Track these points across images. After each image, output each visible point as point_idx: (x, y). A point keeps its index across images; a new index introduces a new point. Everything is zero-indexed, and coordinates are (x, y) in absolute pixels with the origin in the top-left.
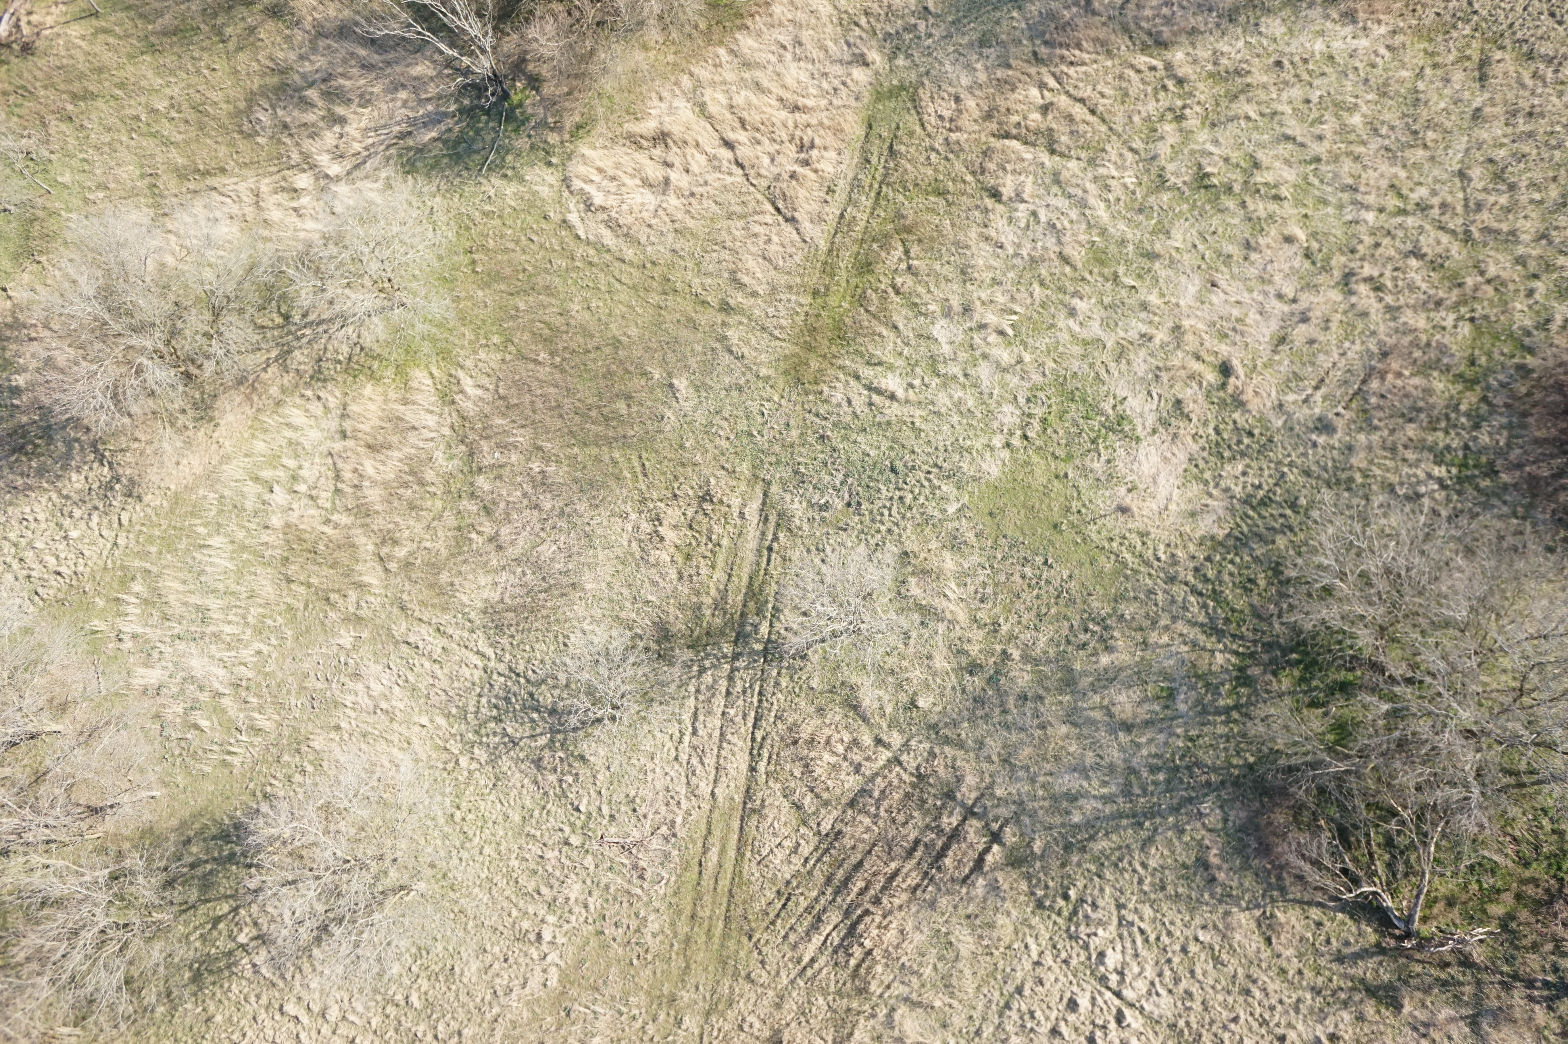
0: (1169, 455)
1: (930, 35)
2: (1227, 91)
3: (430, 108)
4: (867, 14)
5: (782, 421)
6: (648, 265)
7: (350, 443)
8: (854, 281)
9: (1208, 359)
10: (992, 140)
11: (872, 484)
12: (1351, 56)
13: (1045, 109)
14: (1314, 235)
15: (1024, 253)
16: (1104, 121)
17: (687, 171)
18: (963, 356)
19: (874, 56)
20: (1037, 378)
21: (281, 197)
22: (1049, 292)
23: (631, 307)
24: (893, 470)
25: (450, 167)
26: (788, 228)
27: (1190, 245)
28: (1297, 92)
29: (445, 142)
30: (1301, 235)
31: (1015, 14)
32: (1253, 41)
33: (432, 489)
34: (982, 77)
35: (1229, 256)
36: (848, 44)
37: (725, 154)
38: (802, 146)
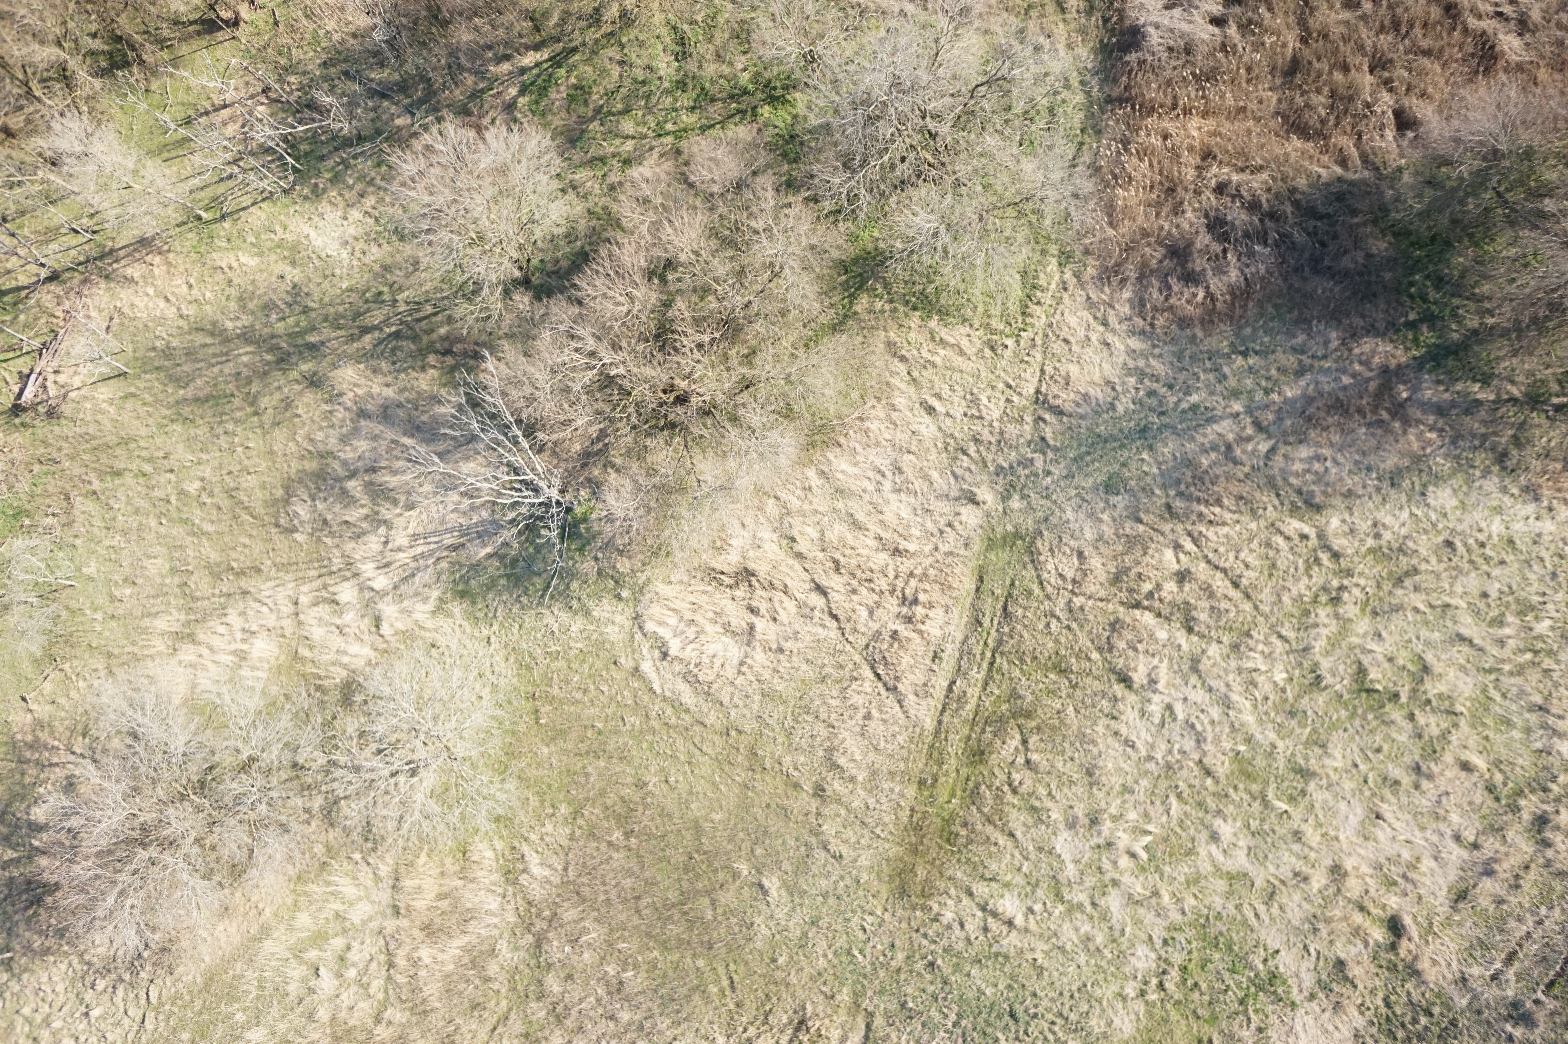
0: (1331, 1028)
1: (1049, 473)
2: (1390, 573)
3: (485, 514)
4: (976, 441)
5: (887, 940)
6: (733, 733)
7: (404, 923)
8: (964, 771)
9: (1374, 911)
10: (1121, 609)
11: (989, 1030)
12: (1535, 542)
13: (1182, 577)
14: (1497, 763)
15: (1159, 756)
16: (1248, 596)
17: (775, 619)
18: (1090, 881)
19: (985, 494)
20: (1175, 916)
21: (323, 610)
22: (1188, 808)
23: (715, 785)
24: (1012, 1015)
25: (507, 588)
26: (890, 701)
27: (1350, 763)
28: (1473, 582)
29: (502, 558)
30: (1480, 762)
31: (1145, 456)
32: (1419, 513)
33: (496, 986)
34: (1108, 531)
35: (1397, 783)
36: (956, 477)
37: (816, 600)
38: (904, 598)
